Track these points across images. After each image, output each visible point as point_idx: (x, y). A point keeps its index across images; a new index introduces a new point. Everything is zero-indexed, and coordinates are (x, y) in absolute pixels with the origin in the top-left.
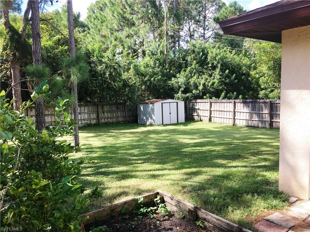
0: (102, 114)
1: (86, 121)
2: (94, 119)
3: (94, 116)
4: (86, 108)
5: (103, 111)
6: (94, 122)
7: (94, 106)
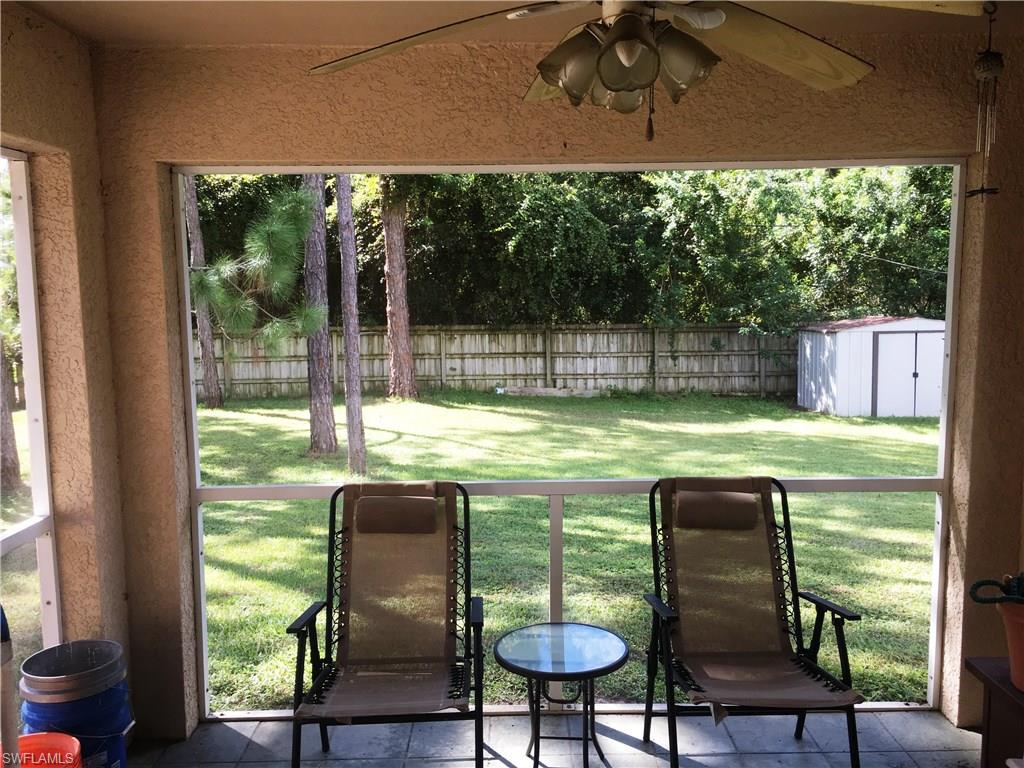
0: (670, 360)
1: (612, 382)
2: (638, 376)
3: (642, 365)
4: (615, 339)
5: (670, 352)
6: (637, 385)
7: (641, 335)
